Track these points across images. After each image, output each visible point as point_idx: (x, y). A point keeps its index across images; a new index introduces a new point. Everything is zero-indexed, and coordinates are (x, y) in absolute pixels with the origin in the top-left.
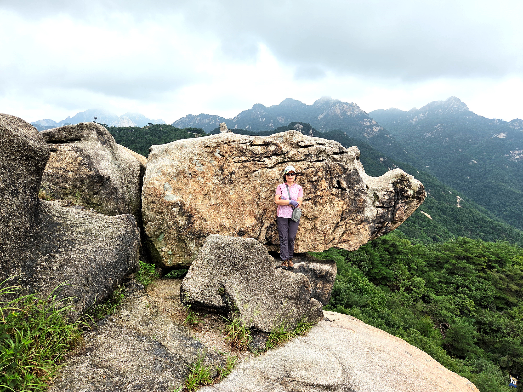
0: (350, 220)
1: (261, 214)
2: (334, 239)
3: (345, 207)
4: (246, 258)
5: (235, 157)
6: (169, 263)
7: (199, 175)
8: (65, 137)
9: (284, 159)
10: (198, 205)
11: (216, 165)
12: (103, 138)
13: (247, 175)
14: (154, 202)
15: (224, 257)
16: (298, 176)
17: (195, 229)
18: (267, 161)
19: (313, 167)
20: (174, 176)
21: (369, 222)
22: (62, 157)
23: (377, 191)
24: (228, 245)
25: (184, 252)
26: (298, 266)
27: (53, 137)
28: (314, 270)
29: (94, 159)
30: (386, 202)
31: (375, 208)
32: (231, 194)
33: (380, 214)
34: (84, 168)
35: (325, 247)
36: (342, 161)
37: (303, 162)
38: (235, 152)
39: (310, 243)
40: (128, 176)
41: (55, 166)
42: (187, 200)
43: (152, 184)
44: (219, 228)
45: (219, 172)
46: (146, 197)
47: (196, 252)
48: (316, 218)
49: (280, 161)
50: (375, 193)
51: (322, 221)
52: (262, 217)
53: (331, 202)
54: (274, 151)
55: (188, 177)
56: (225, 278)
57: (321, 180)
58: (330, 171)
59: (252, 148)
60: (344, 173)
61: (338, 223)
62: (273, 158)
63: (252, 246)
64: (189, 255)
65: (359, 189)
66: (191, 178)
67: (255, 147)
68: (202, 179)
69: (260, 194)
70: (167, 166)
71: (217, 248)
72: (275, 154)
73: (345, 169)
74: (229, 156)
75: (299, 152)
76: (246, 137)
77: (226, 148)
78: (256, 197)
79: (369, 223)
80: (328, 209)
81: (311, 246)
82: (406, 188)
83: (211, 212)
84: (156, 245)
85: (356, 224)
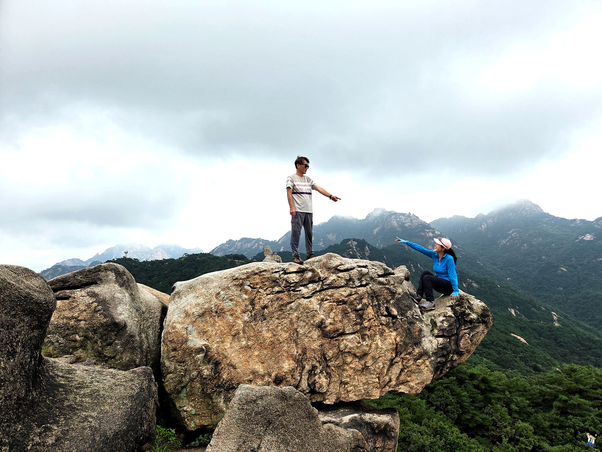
0: (407, 354)
1: (300, 355)
2: (390, 380)
3: (398, 339)
4: (284, 414)
5: (267, 289)
6: (192, 426)
7: (227, 313)
8: (80, 282)
9: (322, 286)
10: (226, 349)
11: (246, 299)
12: (122, 279)
13: (281, 308)
14: (175, 350)
15: (257, 414)
16: (340, 305)
17: (223, 380)
18: (304, 290)
19: (356, 293)
20: (198, 315)
21: (430, 355)
22: (75, 304)
23: (434, 316)
24: (261, 397)
25: (210, 410)
26: (349, 420)
27: (66, 283)
28: (370, 423)
29: (110, 304)
30: (445, 329)
31: (434, 338)
32: (264, 332)
33: (441, 345)
34: (98, 315)
35: (381, 391)
36: (389, 284)
37: (344, 288)
38: (267, 283)
39: (362, 388)
40: (147, 320)
41: (66, 316)
42: (213, 344)
43: (174, 328)
44: (251, 376)
45: (250, 307)
46: (167, 345)
47: (224, 409)
48: (365, 354)
49: (318, 289)
50: (432, 320)
51: (373, 358)
52: (302, 358)
53: (382, 334)
54: (310, 278)
55: (215, 316)
56: (258, 441)
57: (367, 307)
58: (377, 297)
59: (286, 276)
60: (393, 298)
61: (392, 360)
62: (310, 285)
63: (291, 397)
64: (216, 414)
65: (412, 315)
66: (218, 317)
67: (289, 275)
68: (230, 318)
69: (298, 330)
70: (191, 305)
71: (248, 403)
72: (312, 281)
73: (393, 294)
74: (260, 288)
75: (339, 277)
76: (279, 265)
77: (257, 279)
78: (293, 334)
79: (430, 357)
80: (380, 343)
81: (363, 390)
82: (467, 311)
83: (241, 356)
84: (176, 404)
85: (415, 359)
